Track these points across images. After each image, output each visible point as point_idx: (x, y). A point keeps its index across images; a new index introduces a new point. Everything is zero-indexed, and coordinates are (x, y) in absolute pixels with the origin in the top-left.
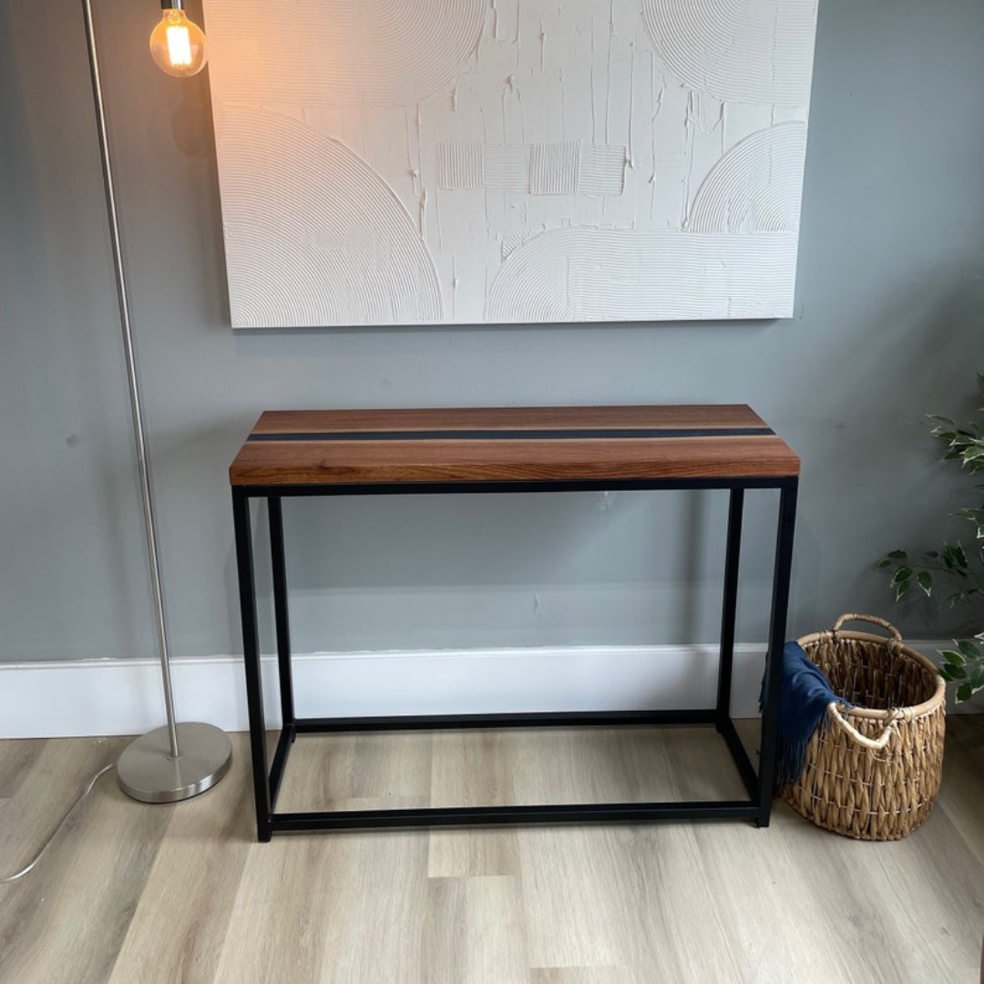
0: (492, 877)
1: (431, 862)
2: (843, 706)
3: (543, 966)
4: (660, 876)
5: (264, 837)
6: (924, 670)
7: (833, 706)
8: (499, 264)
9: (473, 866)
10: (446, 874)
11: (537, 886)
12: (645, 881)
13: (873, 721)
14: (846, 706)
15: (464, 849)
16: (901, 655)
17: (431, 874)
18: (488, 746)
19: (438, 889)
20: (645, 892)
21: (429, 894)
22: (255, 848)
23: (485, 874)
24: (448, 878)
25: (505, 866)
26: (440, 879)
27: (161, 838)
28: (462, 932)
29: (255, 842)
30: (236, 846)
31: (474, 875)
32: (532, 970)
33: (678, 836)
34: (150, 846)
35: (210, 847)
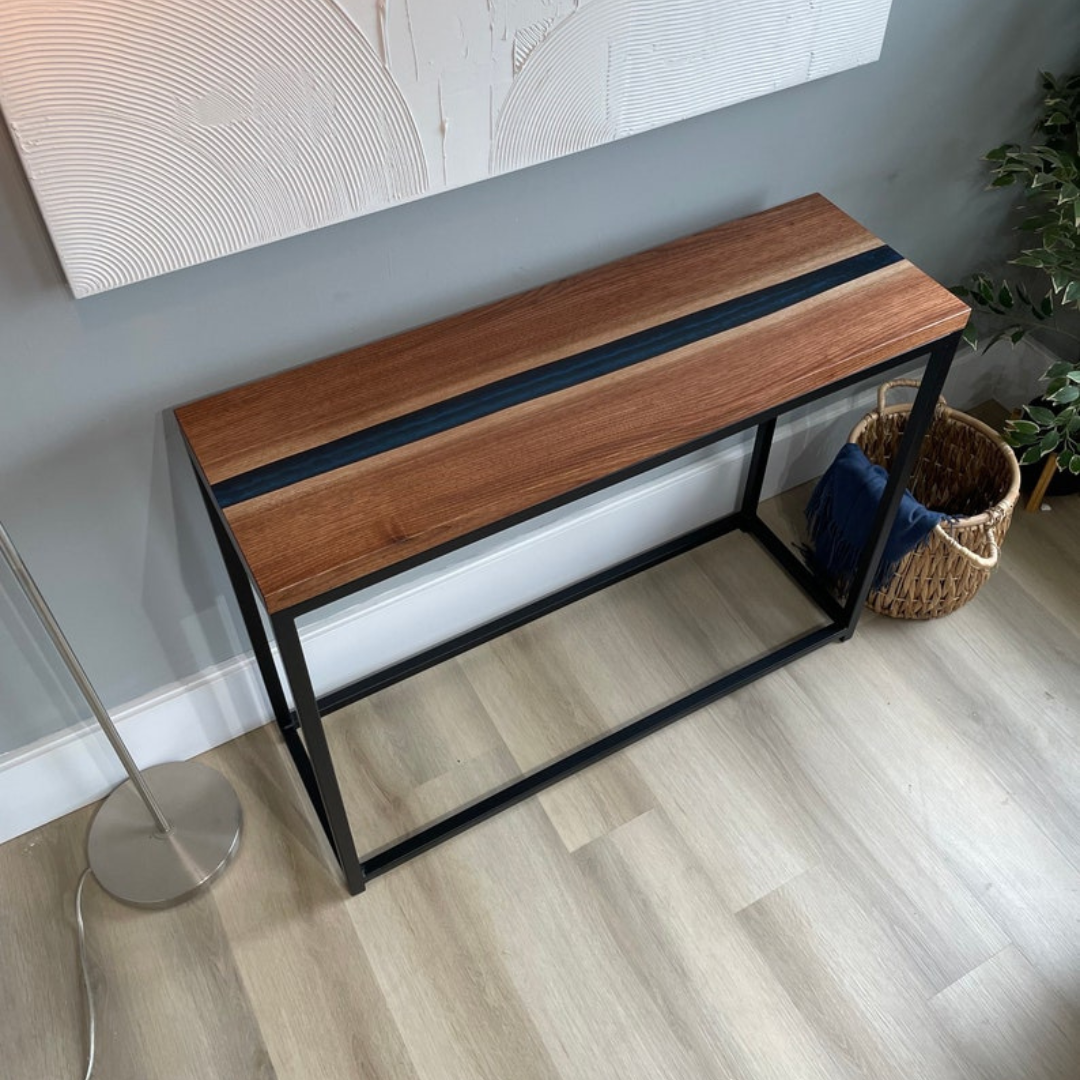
0: (635, 820)
1: (561, 831)
2: (946, 522)
3: (745, 905)
4: (789, 744)
5: (355, 887)
6: (978, 434)
7: (939, 527)
8: (509, 80)
9: (605, 816)
10: (586, 840)
11: (683, 811)
12: (779, 757)
13: (975, 528)
14: (949, 522)
15: (583, 797)
16: (949, 420)
17: (571, 849)
18: (524, 645)
19: (588, 862)
20: (784, 769)
21: (583, 873)
22: (351, 904)
23: (625, 822)
24: (589, 844)
25: (637, 801)
26: (583, 849)
27: (227, 948)
28: (646, 903)
29: (348, 898)
30: (327, 914)
31: (614, 827)
32: (737, 914)
33: (777, 684)
34: (221, 966)
35: (297, 929)
